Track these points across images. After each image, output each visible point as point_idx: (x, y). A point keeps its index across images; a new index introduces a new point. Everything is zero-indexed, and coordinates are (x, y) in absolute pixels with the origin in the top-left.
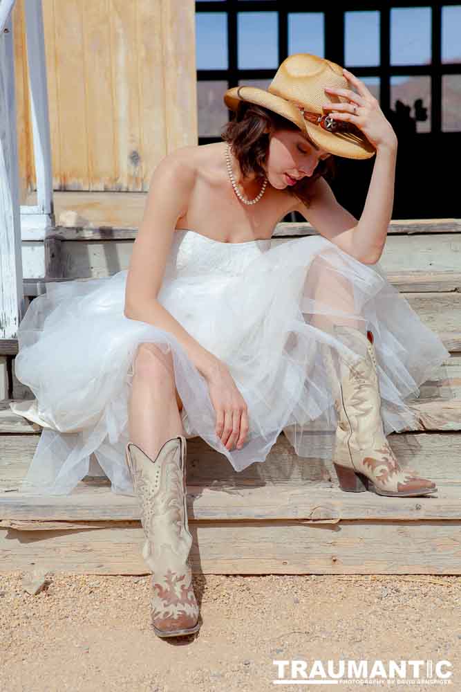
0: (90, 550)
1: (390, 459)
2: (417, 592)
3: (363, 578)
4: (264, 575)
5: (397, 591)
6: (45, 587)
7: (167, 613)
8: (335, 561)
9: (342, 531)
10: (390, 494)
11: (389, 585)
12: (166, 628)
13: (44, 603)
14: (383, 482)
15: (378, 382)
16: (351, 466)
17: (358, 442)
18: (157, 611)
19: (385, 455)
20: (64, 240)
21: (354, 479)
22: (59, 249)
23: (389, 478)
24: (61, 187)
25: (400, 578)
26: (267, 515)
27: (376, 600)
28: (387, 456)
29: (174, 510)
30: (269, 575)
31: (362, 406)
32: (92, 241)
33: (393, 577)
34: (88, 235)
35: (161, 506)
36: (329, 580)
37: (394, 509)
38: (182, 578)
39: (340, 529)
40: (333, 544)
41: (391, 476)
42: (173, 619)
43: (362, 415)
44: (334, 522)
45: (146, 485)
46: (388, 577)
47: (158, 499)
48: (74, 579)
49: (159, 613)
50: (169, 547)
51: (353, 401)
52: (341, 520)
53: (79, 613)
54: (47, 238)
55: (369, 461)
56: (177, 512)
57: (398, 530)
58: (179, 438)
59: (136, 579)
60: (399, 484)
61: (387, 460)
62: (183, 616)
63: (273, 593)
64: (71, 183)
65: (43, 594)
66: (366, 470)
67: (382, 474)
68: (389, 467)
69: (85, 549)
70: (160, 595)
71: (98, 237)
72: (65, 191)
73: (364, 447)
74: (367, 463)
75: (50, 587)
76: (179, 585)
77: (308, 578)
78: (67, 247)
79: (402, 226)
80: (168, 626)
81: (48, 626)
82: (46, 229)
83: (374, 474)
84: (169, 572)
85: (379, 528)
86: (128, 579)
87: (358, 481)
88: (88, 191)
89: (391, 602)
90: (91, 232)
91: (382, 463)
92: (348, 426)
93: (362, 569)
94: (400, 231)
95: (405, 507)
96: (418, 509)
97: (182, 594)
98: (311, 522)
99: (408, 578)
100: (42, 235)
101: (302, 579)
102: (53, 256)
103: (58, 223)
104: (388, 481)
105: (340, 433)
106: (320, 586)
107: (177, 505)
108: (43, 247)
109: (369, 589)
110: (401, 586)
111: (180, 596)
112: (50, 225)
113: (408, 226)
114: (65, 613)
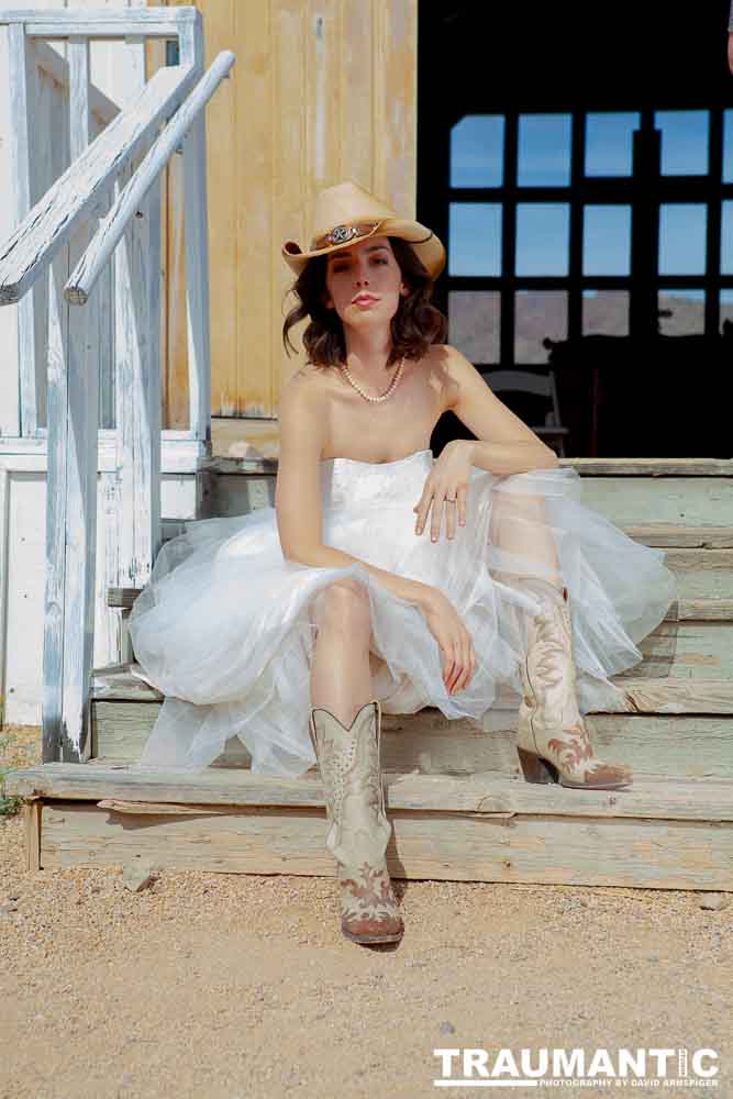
0: (209, 841)
1: (581, 742)
2: (607, 907)
3: (543, 889)
4: (421, 881)
5: (584, 905)
6: (150, 882)
7: (365, 915)
8: (509, 865)
9: (518, 827)
10: (574, 786)
11: (575, 898)
12: (368, 932)
13: (145, 902)
14: (569, 770)
15: (572, 649)
16: (534, 750)
17: (543, 719)
18: (352, 911)
19: (573, 737)
20: (221, 474)
21: (539, 768)
22: (214, 484)
23: (575, 764)
24: (235, 413)
25: (590, 889)
26: (424, 804)
27: (556, 915)
28: (577, 738)
29: (372, 789)
30: (427, 880)
31: (550, 676)
32: (255, 475)
33: (580, 889)
34: (249, 467)
35: (356, 785)
36: (500, 890)
37: (582, 802)
38: (381, 873)
39: (516, 825)
40: (507, 844)
41: (578, 762)
42: (376, 922)
43: (548, 686)
44: (507, 816)
45: (338, 758)
46: (574, 888)
47: (353, 775)
48: (186, 877)
49: (354, 914)
50: (365, 834)
51: (539, 669)
52: (516, 815)
53: (186, 915)
54: (198, 471)
55: (555, 744)
56: (374, 792)
57: (588, 829)
58: (375, 703)
59: (264, 879)
60: (586, 773)
61: (576, 742)
62: (387, 919)
63: (429, 902)
64: (249, 409)
65: (147, 892)
66: (549, 754)
67: (567, 759)
68: (577, 752)
69: (202, 840)
70: (354, 893)
71: (261, 471)
72: (241, 418)
73: (550, 725)
74: (552, 747)
75: (157, 884)
76: (378, 880)
77: (475, 885)
78: (224, 482)
79: (645, 466)
80: (371, 929)
81: (146, 926)
82: (198, 460)
83: (558, 759)
84: (366, 864)
85: (563, 826)
86: (252, 878)
87: (544, 770)
88: (270, 419)
89: (574, 918)
90: (255, 464)
91: (571, 747)
92: (533, 701)
93: (541, 878)
94: (643, 472)
95: (595, 801)
96: (612, 803)
97: (382, 892)
98: (479, 815)
99: (599, 891)
100: (192, 466)
101: (468, 887)
102: (206, 493)
103: (215, 453)
104: (573, 767)
105: (524, 709)
106: (489, 896)
107: (374, 784)
108: (194, 482)
109: (549, 902)
110: (590, 900)
111: (379, 894)
112: (204, 453)
113: (654, 466)
114: (170, 914)
